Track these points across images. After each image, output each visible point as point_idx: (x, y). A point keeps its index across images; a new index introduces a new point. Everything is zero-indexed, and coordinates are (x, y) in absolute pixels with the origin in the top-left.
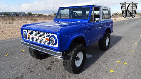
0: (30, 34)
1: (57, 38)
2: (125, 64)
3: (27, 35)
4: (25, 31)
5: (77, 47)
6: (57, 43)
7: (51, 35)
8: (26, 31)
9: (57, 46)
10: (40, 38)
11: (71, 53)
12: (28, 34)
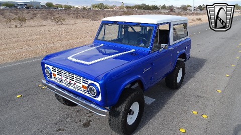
0: (56, 73)
1: (99, 88)
2: (205, 116)
3: (51, 73)
4: (47, 67)
5: (130, 97)
6: (100, 95)
7: (90, 82)
8: (51, 67)
9: (99, 99)
10: (72, 82)
11: (120, 107)
12: (53, 72)
